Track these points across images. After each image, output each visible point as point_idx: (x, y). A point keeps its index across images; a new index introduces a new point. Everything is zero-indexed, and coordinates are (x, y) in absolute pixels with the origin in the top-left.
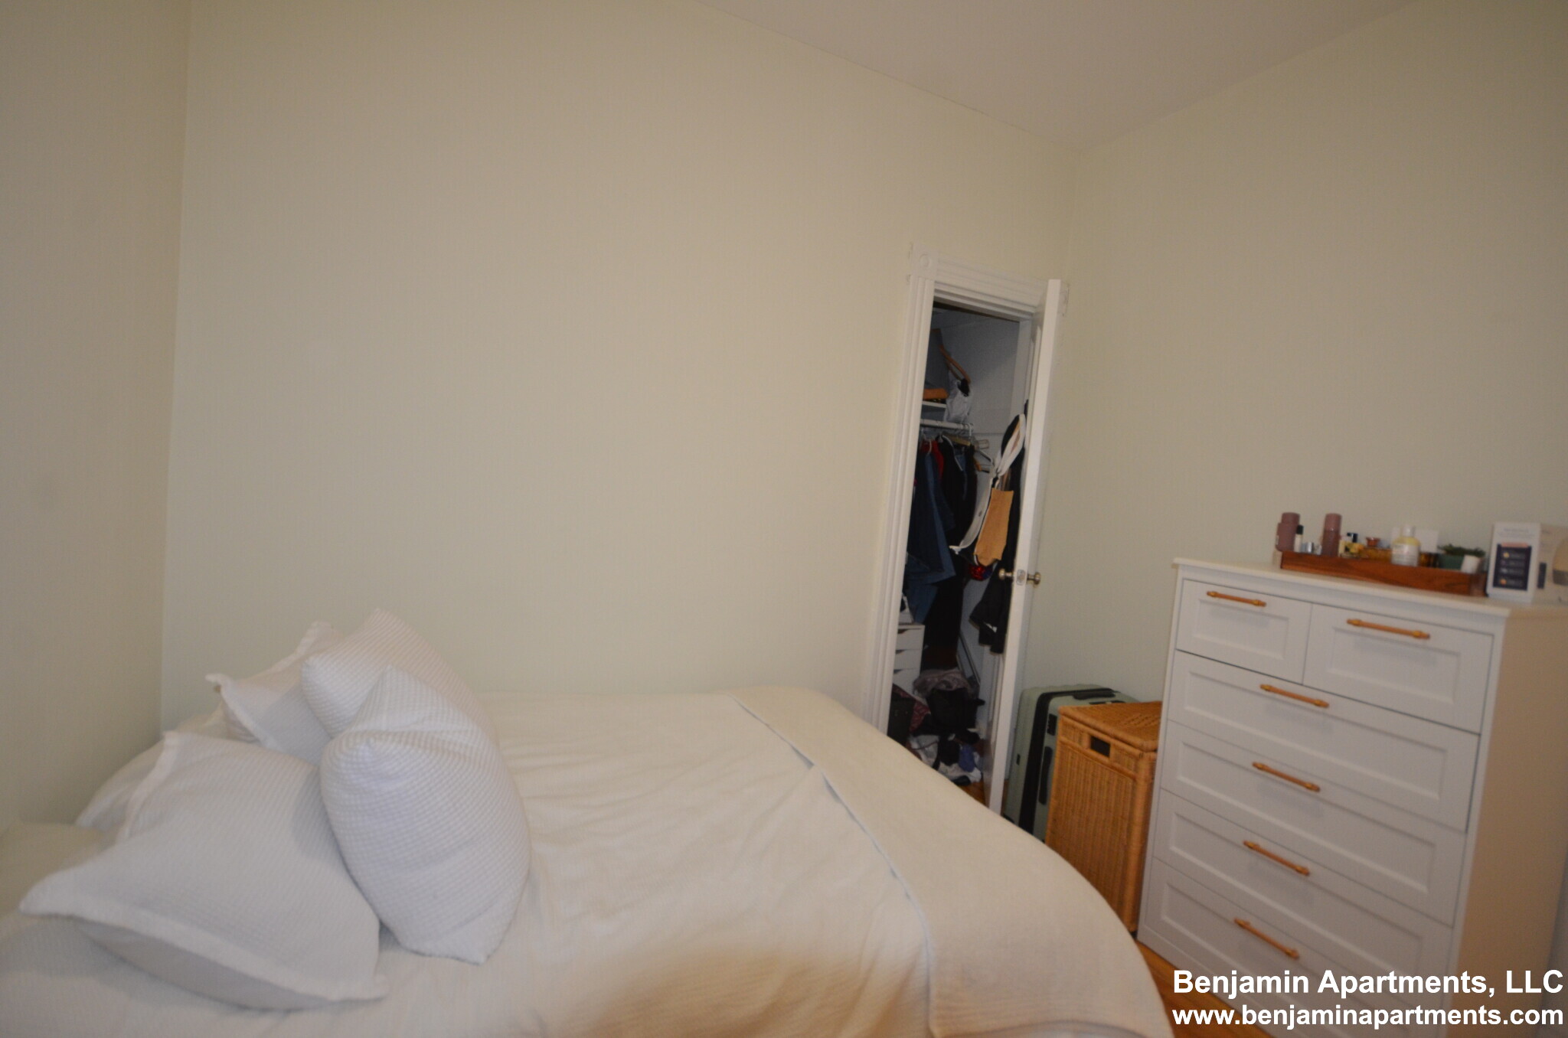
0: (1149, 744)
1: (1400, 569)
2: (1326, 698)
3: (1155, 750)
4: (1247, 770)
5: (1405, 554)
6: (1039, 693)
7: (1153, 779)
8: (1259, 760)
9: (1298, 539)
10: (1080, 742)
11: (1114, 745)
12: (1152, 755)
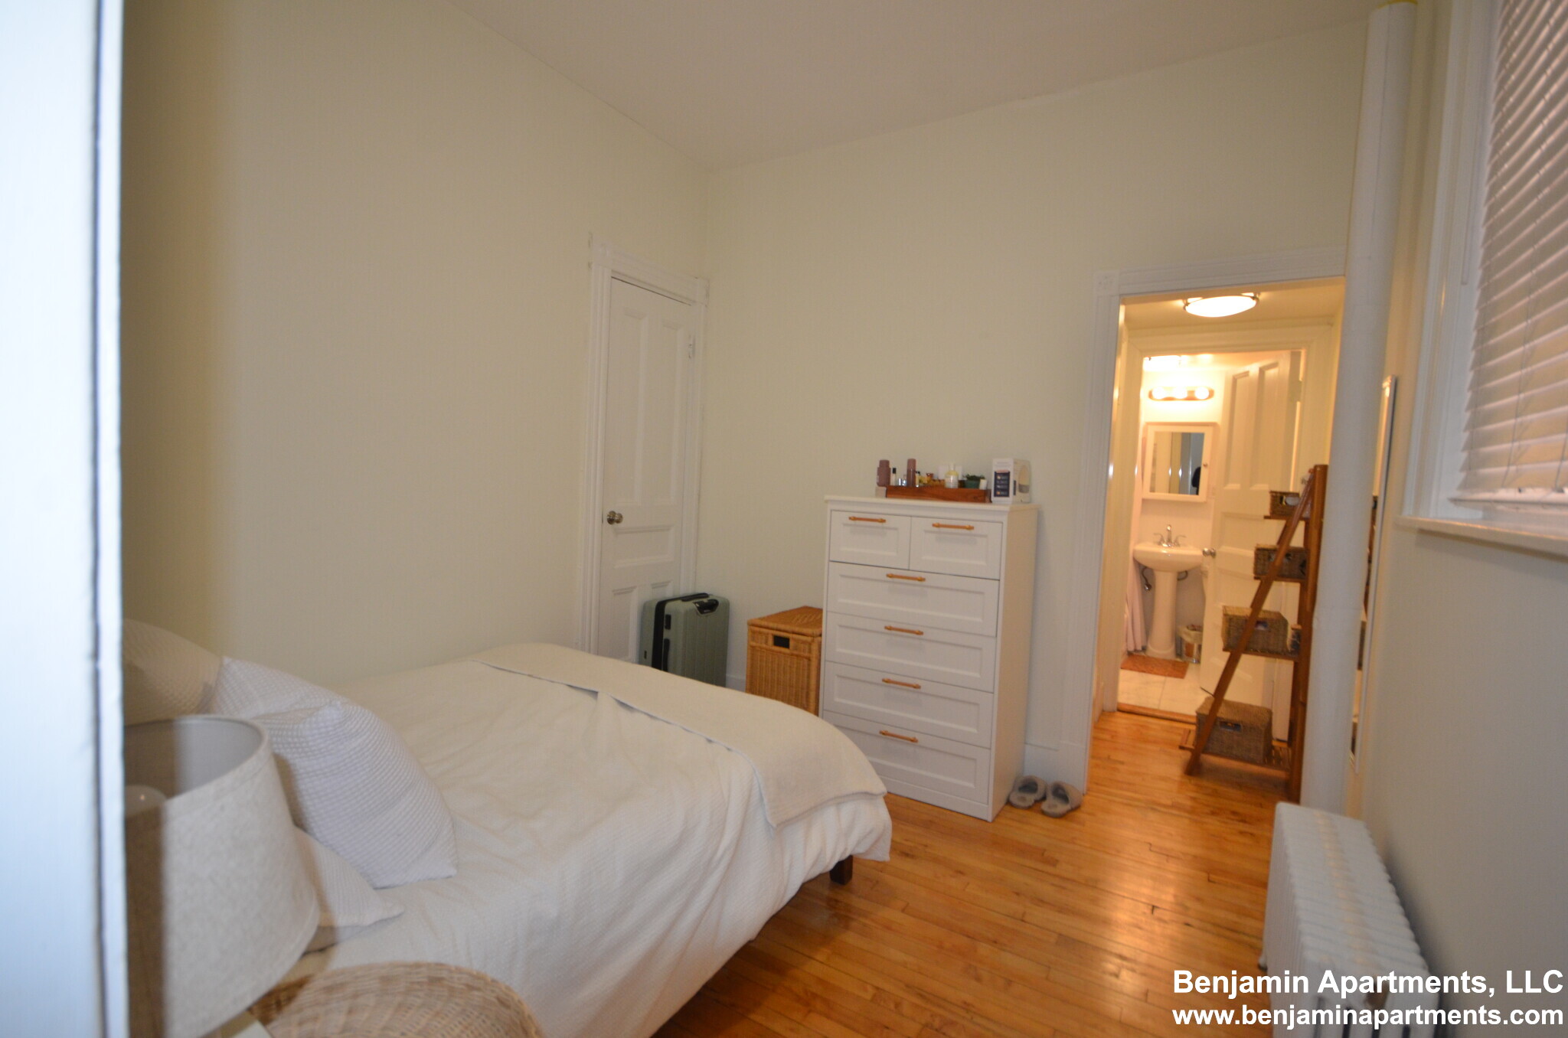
0: (816, 631)
1: (949, 490)
2: (923, 575)
3: (821, 635)
4: (882, 633)
5: (952, 481)
6: (656, 602)
7: (820, 655)
8: (888, 624)
9: (893, 477)
10: (766, 643)
11: (793, 638)
12: (819, 638)
